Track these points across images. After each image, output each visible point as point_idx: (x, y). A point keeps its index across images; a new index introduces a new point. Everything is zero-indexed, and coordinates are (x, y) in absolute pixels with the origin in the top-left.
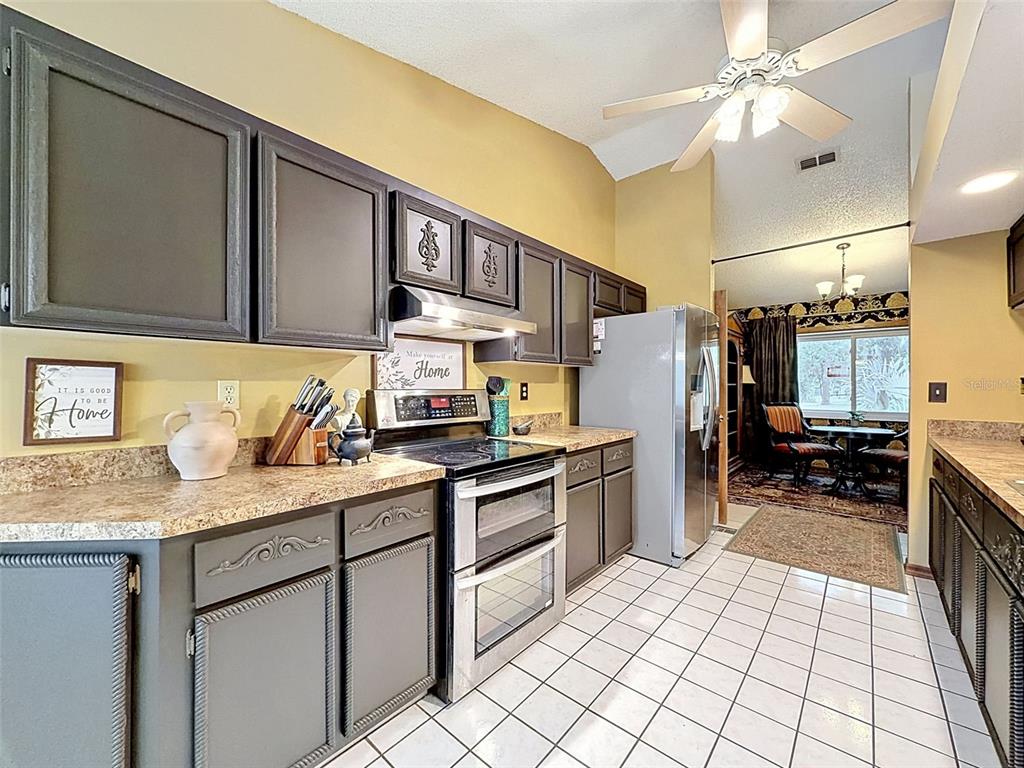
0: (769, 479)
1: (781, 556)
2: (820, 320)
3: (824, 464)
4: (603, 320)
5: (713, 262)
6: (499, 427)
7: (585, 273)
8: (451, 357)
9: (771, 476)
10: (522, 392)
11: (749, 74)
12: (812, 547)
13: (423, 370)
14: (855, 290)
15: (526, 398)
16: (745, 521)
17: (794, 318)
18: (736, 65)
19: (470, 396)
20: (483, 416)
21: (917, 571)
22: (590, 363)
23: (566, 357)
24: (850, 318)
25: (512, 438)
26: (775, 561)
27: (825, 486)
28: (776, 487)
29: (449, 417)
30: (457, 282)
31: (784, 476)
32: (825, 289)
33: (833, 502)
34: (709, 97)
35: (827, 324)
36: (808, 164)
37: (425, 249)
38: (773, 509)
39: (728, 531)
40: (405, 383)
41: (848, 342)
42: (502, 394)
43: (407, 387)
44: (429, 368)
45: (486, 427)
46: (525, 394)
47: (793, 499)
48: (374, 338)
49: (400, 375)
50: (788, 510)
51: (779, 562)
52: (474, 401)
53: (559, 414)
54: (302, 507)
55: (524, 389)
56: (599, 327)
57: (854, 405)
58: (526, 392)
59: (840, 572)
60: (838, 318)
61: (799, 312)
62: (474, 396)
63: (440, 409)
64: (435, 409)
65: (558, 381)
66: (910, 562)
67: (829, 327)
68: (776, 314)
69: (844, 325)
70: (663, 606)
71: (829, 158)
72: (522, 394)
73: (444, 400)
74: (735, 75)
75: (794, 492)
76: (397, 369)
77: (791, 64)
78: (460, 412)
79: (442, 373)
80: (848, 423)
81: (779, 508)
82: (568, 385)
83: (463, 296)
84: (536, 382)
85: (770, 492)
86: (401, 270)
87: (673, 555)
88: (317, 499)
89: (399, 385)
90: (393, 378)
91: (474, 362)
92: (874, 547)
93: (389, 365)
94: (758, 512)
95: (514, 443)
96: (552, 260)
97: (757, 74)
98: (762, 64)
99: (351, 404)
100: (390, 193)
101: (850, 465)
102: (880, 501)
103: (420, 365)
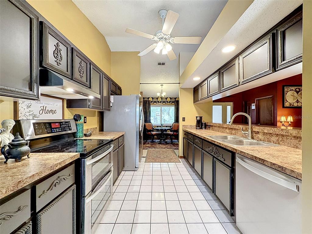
0: (146, 142)
1: (157, 161)
2: (155, 102)
3: (156, 137)
4: (113, 96)
5: (140, 84)
6: (79, 134)
7: (109, 80)
8: (58, 105)
9: (146, 141)
10: (84, 120)
11: (164, 38)
12: (162, 157)
13: (44, 110)
14: (164, 96)
15: (86, 122)
16: (146, 154)
17: (150, 101)
18: (162, 34)
19: (68, 122)
20: (74, 130)
21: (181, 157)
22: (109, 110)
23: (104, 108)
24: (161, 102)
25: (84, 138)
26: (157, 162)
27: (158, 142)
28: (148, 144)
29: (60, 131)
30: (69, 73)
31: (149, 141)
32: (158, 95)
33: (161, 145)
34: (154, 39)
35: (156, 103)
36: (159, 64)
37: (56, 55)
38: (150, 149)
39: (144, 157)
40: (35, 116)
41: (160, 107)
42: (81, 121)
43: (35, 118)
44: (47, 109)
45: (74, 135)
46: (85, 121)
47: (153, 146)
48: (31, 93)
49: (31, 113)
50: (153, 149)
51: (158, 162)
52: (70, 124)
53: (96, 128)
54: (13, 192)
55: (85, 119)
56: (112, 98)
57: (161, 123)
58: (86, 120)
59: (169, 161)
60: (158, 102)
61: (151, 99)
62: (70, 122)
63: (56, 128)
64: (54, 128)
65: (95, 116)
66: (180, 156)
67: (157, 104)
68: (146, 99)
69: (160, 103)
70: (138, 183)
71: (163, 64)
72: (84, 121)
73: (57, 124)
74: (161, 36)
75: (153, 144)
76: (29, 109)
77: (172, 40)
78: (65, 129)
79: (53, 112)
80: (160, 127)
81: (152, 149)
82: (99, 117)
83: (72, 79)
84: (89, 117)
85: (148, 145)
86: (46, 61)
87: (135, 167)
88: (21, 184)
89: (31, 117)
90: (28, 114)
91: (67, 108)
92: (173, 154)
93: (26, 107)
94: (148, 151)
95: (85, 140)
96: (100, 73)
97: (165, 39)
98: (167, 37)
99: (9, 127)
100: (40, 22)
101: (163, 136)
102: (168, 144)
103: (42, 108)
